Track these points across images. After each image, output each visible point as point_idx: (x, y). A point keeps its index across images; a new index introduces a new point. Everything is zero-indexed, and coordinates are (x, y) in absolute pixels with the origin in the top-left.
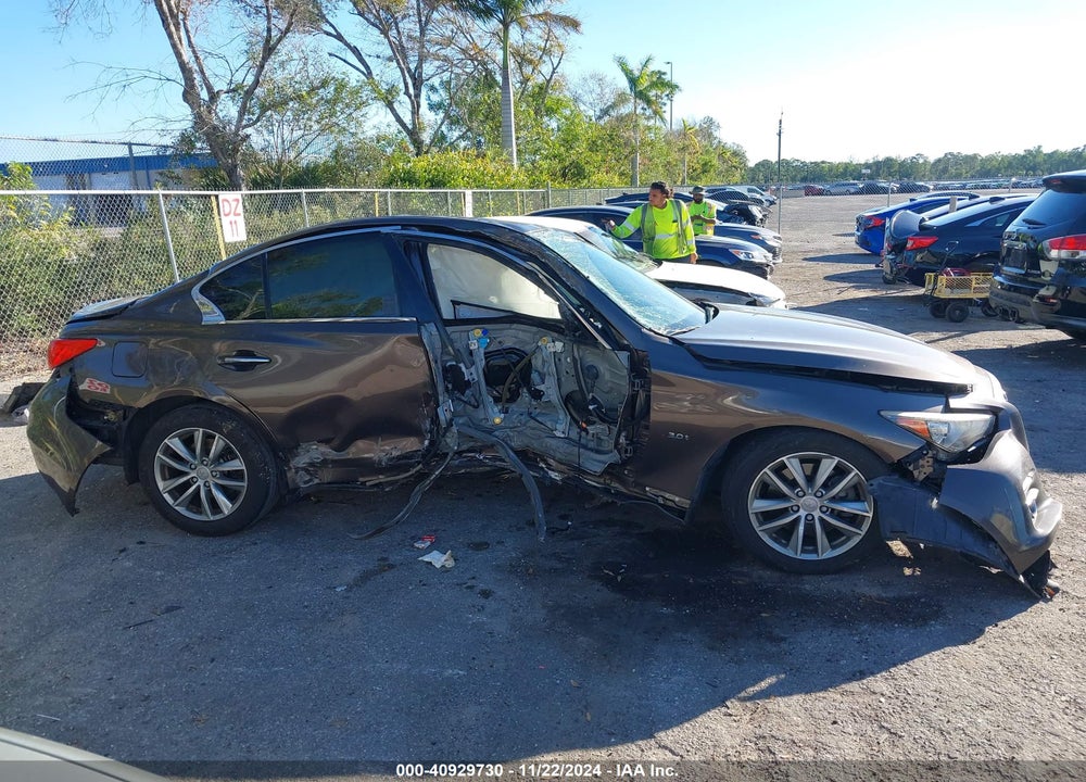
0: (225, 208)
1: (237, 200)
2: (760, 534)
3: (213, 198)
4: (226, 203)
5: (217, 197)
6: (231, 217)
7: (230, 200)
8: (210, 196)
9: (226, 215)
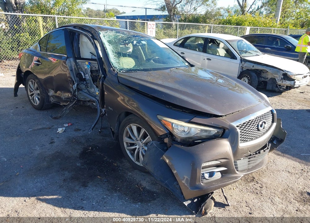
0: (149, 26)
1: (154, 25)
2: (126, 150)
3: (146, 23)
4: (150, 25)
5: (147, 23)
6: (151, 29)
7: (151, 24)
8: (145, 23)
9: (149, 28)
